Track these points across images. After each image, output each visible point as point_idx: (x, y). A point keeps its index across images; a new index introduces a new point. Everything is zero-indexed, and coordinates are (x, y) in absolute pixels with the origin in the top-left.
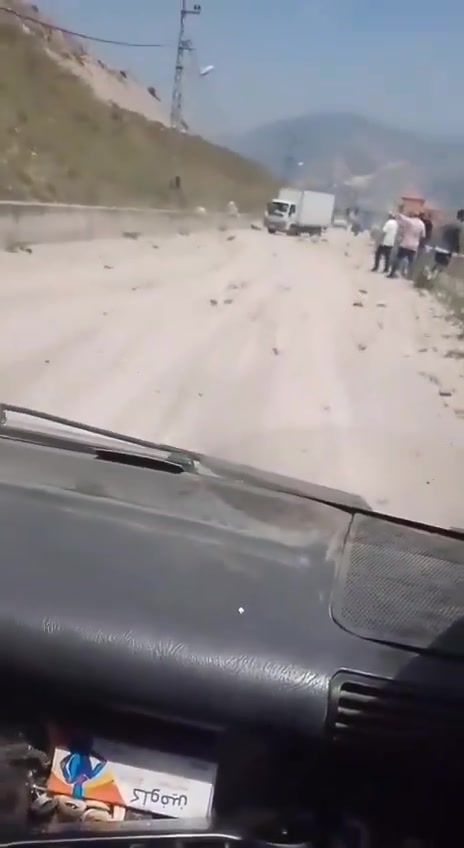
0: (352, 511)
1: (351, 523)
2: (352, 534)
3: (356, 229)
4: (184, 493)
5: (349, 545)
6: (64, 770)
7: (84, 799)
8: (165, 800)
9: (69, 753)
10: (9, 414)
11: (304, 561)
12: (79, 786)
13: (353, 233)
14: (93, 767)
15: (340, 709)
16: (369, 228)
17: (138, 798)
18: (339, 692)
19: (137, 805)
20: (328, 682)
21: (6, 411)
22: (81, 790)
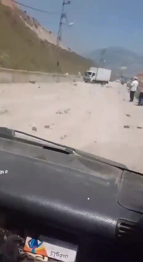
0: (123, 169)
1: (122, 173)
2: (123, 176)
3: (123, 83)
4: (70, 161)
5: (122, 179)
6: (29, 244)
7: (35, 254)
8: (61, 256)
9: (31, 239)
10: (16, 133)
11: (108, 183)
12: (34, 249)
13: (121, 84)
14: (39, 244)
15: (120, 231)
16: (126, 83)
17: (52, 254)
18: (119, 225)
19: (52, 257)
20: (116, 222)
21: (15, 132)
22: (34, 251)
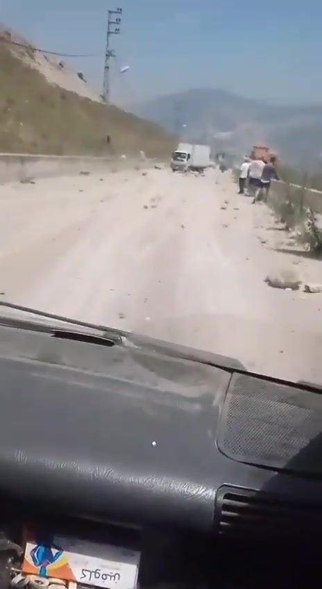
0: (231, 371)
1: (230, 379)
2: (232, 387)
3: (223, 168)
5: (229, 395)
6: (33, 557)
7: (48, 577)
8: (104, 577)
9: (36, 546)
11: (197, 407)
12: (43, 568)
13: (220, 171)
14: (54, 555)
15: (223, 512)
16: (231, 167)
17: (85, 576)
18: (221, 500)
19: (85, 581)
20: (214, 493)
22: (45, 571)
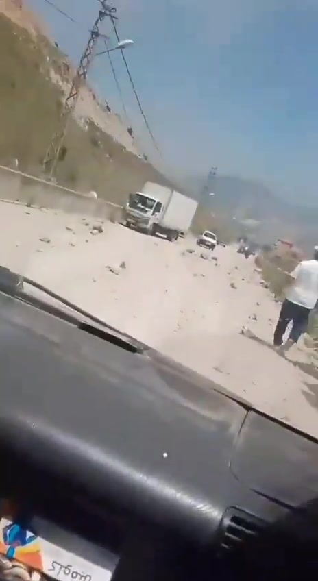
0: (248, 408)
1: (246, 416)
5: (245, 429)
6: (4, 535)
7: (11, 559)
8: (74, 575)
9: (11, 523)
12: (12, 549)
14: (28, 537)
17: (54, 568)
18: (227, 522)
19: (52, 574)
20: (221, 514)
21: (24, 283)
22: (14, 551)
